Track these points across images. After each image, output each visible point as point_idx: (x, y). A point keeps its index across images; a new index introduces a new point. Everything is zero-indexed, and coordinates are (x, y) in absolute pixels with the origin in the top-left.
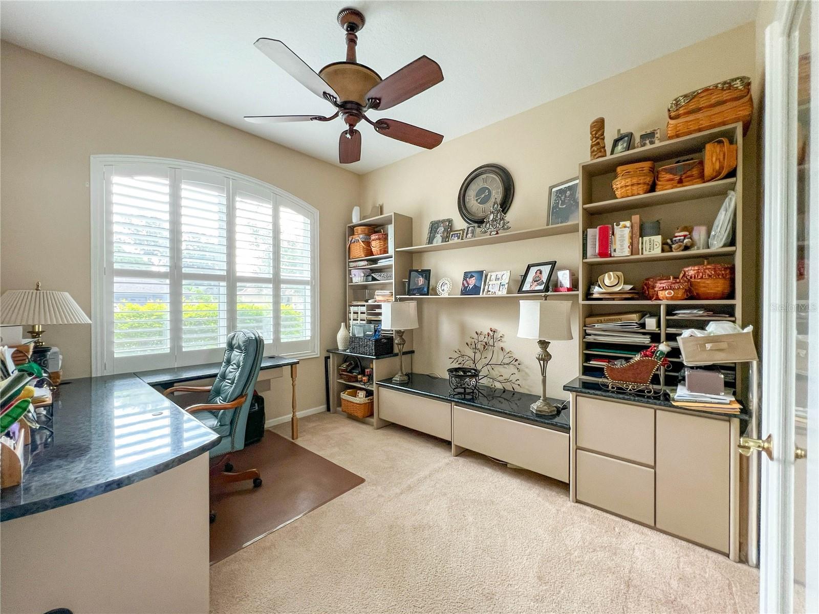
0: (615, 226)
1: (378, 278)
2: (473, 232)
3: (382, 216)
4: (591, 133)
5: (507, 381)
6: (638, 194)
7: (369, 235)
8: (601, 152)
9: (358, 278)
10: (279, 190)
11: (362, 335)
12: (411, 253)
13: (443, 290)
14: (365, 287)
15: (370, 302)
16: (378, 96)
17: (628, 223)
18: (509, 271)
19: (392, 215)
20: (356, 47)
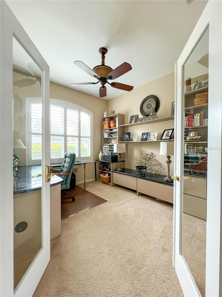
0: (194, 116)
1: (113, 136)
2: (145, 119)
3: (114, 114)
4: (186, 83)
5: (157, 171)
6: (203, 104)
7: (110, 121)
8: (190, 89)
9: (106, 136)
10: (80, 107)
11: (107, 155)
12: (124, 127)
13: (135, 139)
14: (108, 139)
15: (110, 144)
16: (111, 75)
17: (199, 114)
18: (157, 132)
19: (117, 114)
20: (105, 60)
